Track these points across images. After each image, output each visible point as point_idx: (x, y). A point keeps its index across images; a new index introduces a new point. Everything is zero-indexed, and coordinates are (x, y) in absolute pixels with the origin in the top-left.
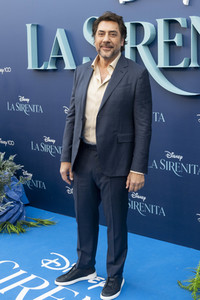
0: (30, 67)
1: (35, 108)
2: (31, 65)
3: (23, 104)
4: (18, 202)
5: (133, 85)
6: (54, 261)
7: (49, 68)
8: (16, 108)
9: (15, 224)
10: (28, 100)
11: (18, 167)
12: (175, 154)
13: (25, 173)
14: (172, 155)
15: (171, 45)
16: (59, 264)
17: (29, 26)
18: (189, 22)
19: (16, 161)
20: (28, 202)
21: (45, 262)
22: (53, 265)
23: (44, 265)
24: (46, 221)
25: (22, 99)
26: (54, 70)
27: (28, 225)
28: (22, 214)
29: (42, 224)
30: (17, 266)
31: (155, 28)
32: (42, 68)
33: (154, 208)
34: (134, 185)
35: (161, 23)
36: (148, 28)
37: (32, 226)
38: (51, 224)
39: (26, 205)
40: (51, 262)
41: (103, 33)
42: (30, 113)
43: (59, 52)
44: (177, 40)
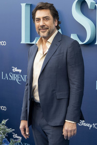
5: (65, 53)
8: (9, 77)
10: (20, 71)
11: (9, 130)
17: (23, 5)
25: (15, 70)
34: (67, 131)
41: (39, 20)
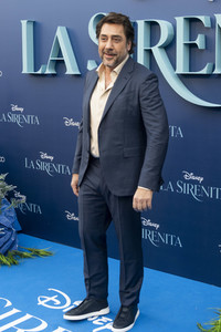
0: (25, 71)
1: (29, 120)
2: (27, 68)
3: (17, 114)
4: (9, 229)
6: (53, 298)
7: (48, 72)
8: (8, 119)
9: (5, 254)
11: (10, 188)
12: (195, 175)
13: (18, 195)
14: (191, 176)
15: (191, 47)
16: (58, 302)
17: (24, 23)
18: (213, 22)
19: (8, 181)
20: (20, 229)
21: (42, 299)
22: (51, 303)
23: (41, 303)
24: (42, 251)
25: (15, 108)
26: (53, 75)
27: (21, 256)
28: (14, 243)
29: (37, 254)
30: (9, 304)
31: (174, 27)
32: (39, 72)
33: (169, 238)
35: (180, 21)
36: (165, 26)
37: (25, 257)
38: (48, 254)
39: (18, 232)
40: (49, 299)
42: (24, 124)
43: (60, 54)
44: (199, 41)
